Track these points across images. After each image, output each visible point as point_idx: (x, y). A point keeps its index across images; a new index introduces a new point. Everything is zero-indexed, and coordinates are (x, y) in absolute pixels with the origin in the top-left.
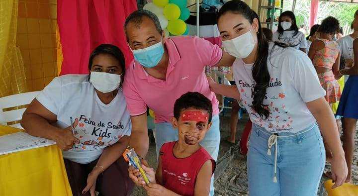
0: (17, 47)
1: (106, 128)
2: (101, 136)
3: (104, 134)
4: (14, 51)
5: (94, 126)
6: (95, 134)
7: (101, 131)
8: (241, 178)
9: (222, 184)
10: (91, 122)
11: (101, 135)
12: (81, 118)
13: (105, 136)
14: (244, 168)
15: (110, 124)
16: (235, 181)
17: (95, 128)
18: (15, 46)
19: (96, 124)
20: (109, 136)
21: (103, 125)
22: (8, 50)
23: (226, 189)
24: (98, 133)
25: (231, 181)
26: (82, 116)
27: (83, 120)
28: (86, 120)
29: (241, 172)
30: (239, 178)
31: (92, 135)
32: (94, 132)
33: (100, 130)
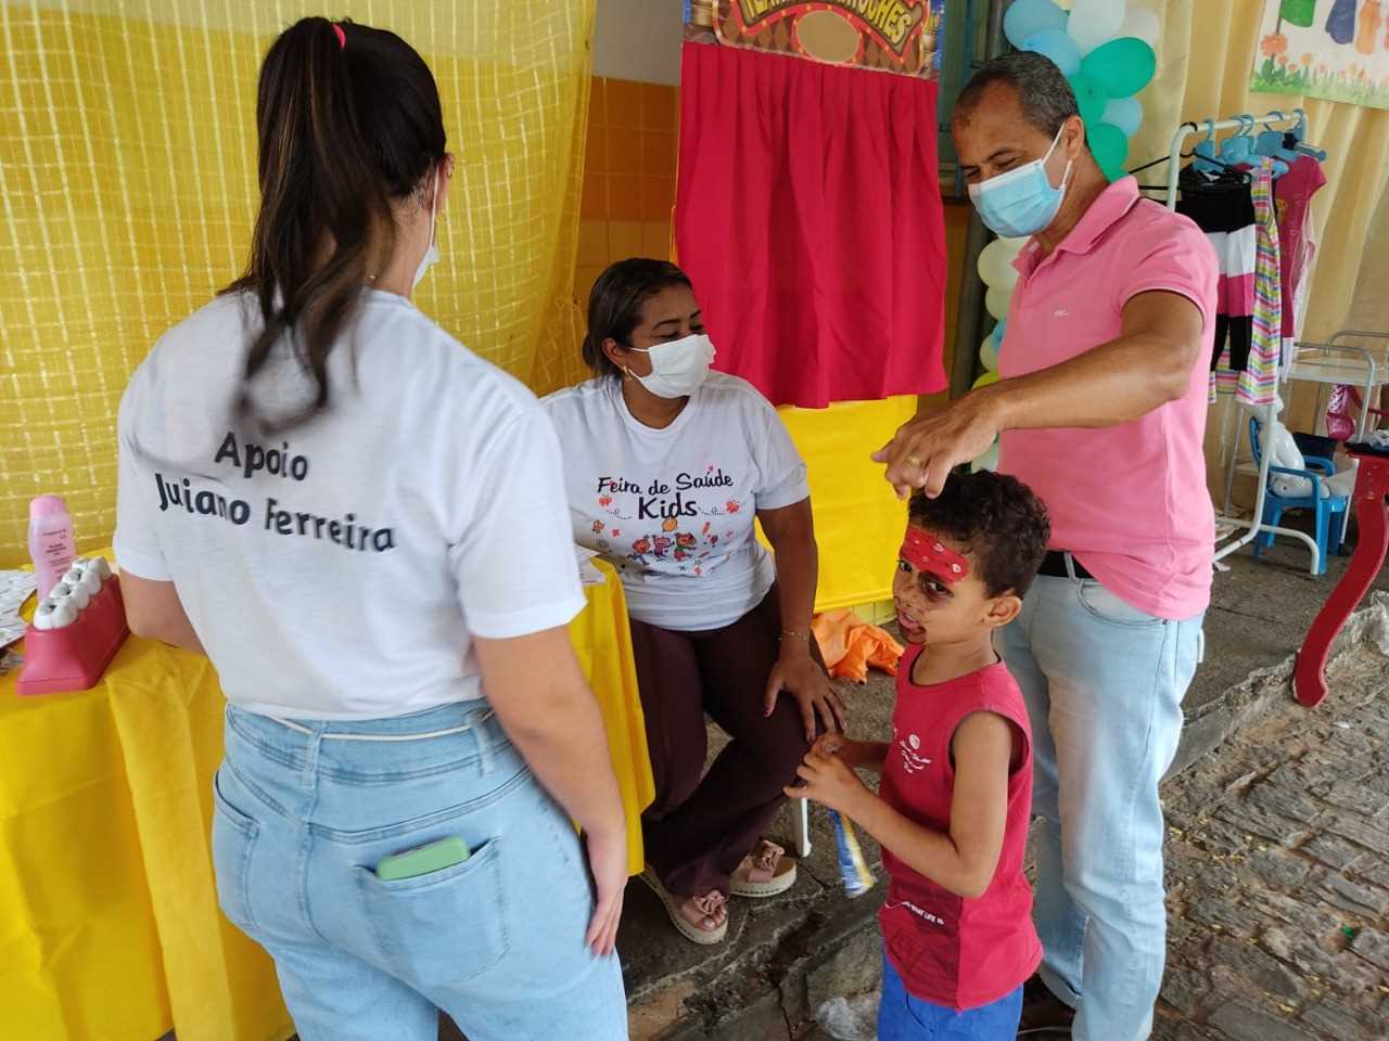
0: (575, 302)
1: (674, 492)
2: (670, 515)
3: (675, 509)
4: (566, 312)
5: (638, 495)
6: (649, 514)
7: (663, 502)
8: (1271, 784)
9: (1192, 793)
10: (627, 485)
11: (667, 513)
12: (601, 485)
13: (679, 512)
14: (1294, 750)
15: (684, 479)
16: (1246, 792)
17: (641, 500)
18: (570, 301)
19: (644, 489)
20: (695, 513)
21: (664, 490)
22: (551, 310)
23: (1202, 813)
24: (655, 509)
25: (1229, 788)
26: (602, 480)
27: (606, 490)
28: (613, 486)
29: (1279, 765)
30: (1264, 786)
31: (641, 517)
32: (643, 509)
33: (658, 501)
